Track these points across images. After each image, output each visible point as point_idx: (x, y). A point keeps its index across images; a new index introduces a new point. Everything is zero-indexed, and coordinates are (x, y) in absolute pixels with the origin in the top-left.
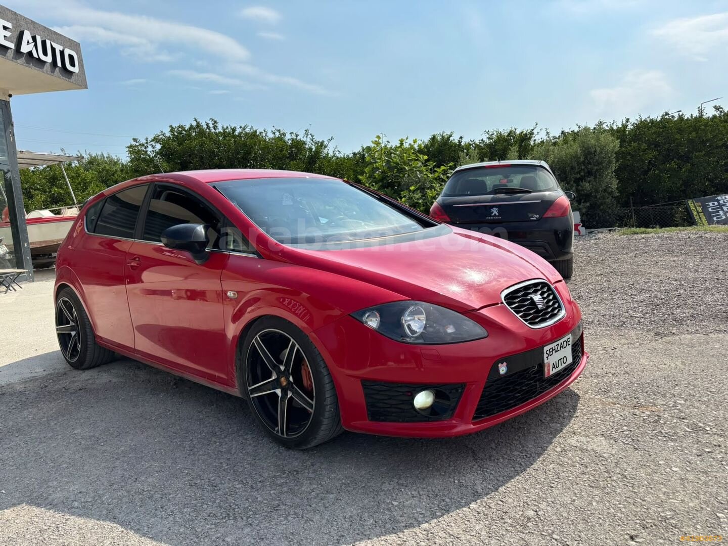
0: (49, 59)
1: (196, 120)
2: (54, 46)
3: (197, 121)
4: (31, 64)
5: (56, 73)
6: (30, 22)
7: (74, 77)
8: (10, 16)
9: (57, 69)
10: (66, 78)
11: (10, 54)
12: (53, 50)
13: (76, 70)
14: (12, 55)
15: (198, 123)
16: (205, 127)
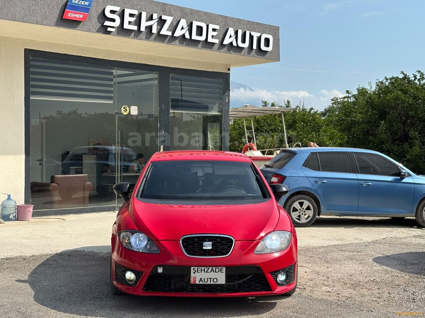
0: (246, 45)
1: (402, 73)
2: (252, 35)
3: (404, 74)
4: (232, 51)
5: (252, 54)
6: (237, 20)
7: (267, 55)
8: (221, 19)
9: (254, 51)
10: (260, 56)
11: (216, 47)
12: (251, 37)
13: (270, 49)
14: (217, 47)
15: (406, 75)
16: (413, 79)
